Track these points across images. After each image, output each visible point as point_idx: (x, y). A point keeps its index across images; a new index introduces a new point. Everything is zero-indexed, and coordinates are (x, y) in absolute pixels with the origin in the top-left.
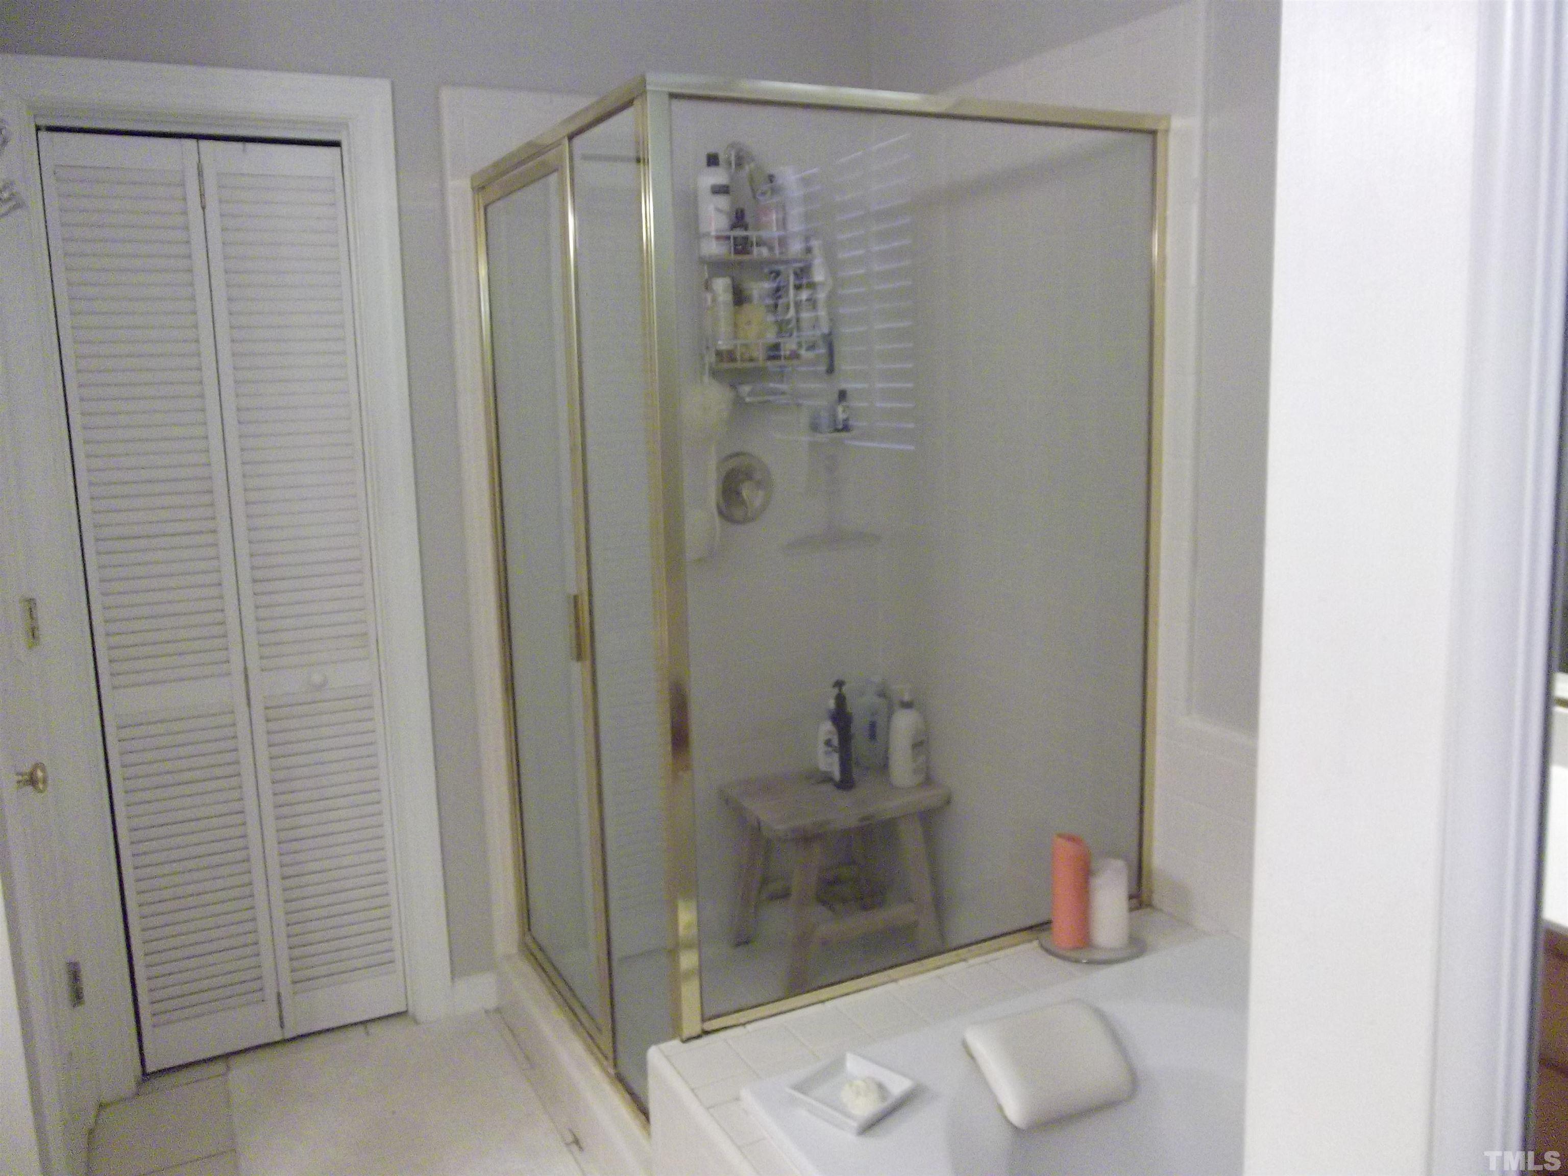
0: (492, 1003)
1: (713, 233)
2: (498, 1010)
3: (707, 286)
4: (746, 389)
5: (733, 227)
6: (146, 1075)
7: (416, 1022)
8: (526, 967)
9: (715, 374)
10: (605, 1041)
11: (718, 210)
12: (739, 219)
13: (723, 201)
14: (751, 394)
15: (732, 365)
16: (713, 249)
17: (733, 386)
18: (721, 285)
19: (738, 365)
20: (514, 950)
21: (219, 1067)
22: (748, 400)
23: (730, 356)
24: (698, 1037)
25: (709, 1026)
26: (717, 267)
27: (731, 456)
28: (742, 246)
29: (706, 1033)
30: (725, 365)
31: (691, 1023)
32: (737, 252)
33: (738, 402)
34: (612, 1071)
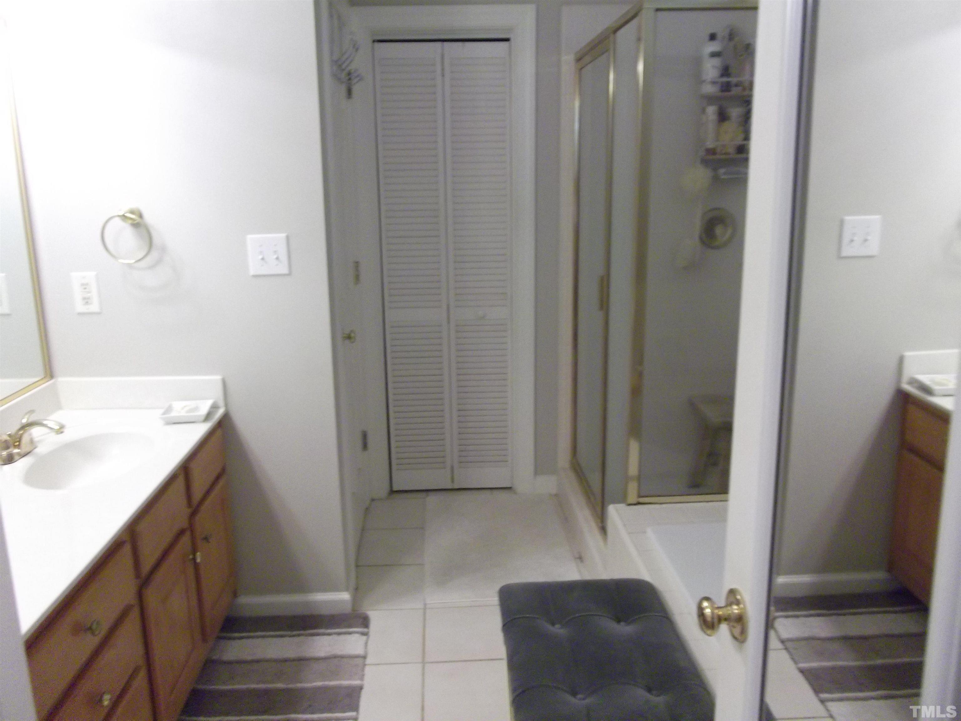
0: (554, 491)
1: (709, 80)
2: (556, 495)
3: (703, 111)
4: (722, 171)
5: (722, 75)
6: (392, 492)
7: (515, 493)
8: (572, 475)
9: (705, 162)
10: (599, 509)
11: (714, 67)
12: (726, 71)
13: (716, 62)
14: (725, 174)
15: (714, 157)
16: (709, 89)
17: (715, 170)
18: (712, 111)
19: (718, 156)
20: (567, 465)
21: (423, 495)
22: (723, 177)
23: (711, 152)
24: (635, 504)
25: (642, 500)
26: (710, 99)
27: (710, 211)
28: (726, 87)
29: (639, 503)
30: (711, 157)
31: (632, 497)
32: (723, 91)
33: (716, 179)
34: (600, 525)
